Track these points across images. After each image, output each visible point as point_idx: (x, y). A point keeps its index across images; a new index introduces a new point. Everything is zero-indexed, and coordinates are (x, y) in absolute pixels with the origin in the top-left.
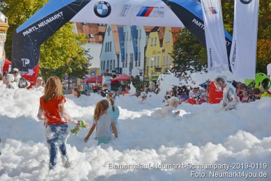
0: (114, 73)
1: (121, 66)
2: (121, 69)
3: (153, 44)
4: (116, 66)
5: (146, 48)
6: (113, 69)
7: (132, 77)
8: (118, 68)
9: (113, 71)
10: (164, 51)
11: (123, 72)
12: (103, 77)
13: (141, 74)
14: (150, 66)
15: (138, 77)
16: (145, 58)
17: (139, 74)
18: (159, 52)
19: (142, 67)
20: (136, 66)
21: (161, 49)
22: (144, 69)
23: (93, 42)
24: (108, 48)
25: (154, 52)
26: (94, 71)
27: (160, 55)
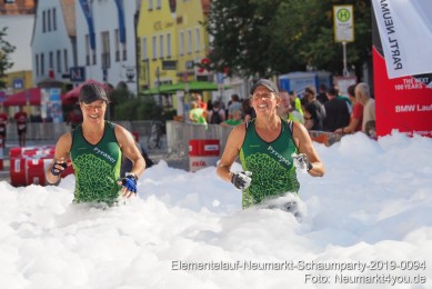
0: (67, 81)
1: (82, 62)
2: (83, 70)
3: (155, 5)
4: (71, 64)
5: (137, 16)
6: (64, 71)
7: (110, 86)
8: (76, 69)
9: (64, 76)
10: (180, 20)
11: (89, 77)
12: (43, 91)
13: (130, 77)
14: (150, 57)
15: (123, 85)
16: (137, 41)
17: (125, 79)
18: (169, 25)
19: (131, 61)
20: (118, 60)
21: (174, 16)
22: (138, 67)
23: (12, 11)
24: (49, 23)
25: (157, 26)
26: (20, 78)
27: (172, 30)
